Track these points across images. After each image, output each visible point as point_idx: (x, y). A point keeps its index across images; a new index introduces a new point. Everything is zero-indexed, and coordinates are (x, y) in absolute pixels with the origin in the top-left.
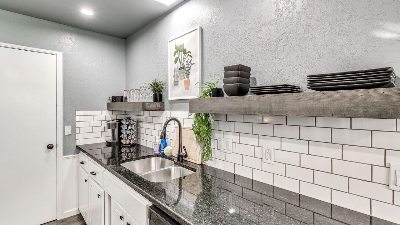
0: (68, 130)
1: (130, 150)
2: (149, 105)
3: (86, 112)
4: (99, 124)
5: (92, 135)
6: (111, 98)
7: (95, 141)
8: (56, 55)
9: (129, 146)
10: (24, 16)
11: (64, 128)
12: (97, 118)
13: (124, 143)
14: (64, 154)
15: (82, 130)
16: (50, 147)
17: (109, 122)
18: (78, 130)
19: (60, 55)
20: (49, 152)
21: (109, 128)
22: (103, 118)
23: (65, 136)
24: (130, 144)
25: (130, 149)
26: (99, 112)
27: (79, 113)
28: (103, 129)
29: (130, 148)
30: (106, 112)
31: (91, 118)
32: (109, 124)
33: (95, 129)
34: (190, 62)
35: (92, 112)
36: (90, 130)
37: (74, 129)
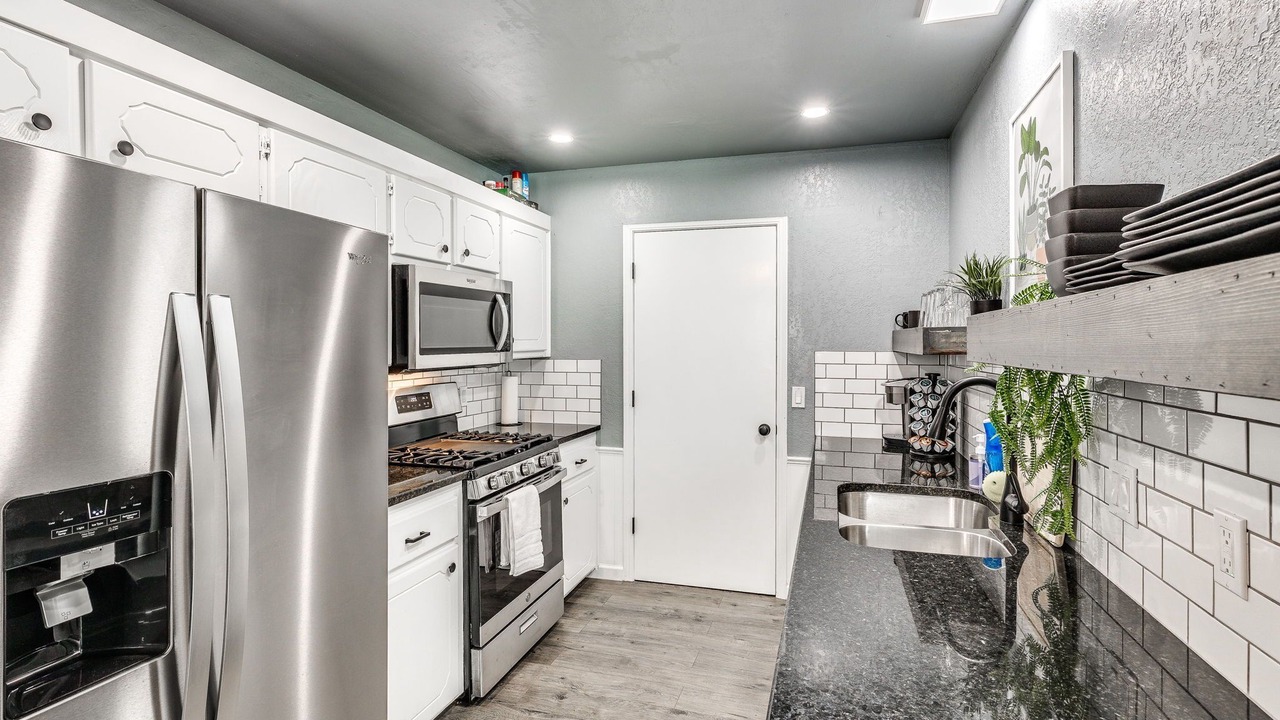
0: (799, 397)
1: (933, 471)
2: (947, 336)
3: (837, 356)
4: (868, 386)
5: (851, 415)
6: (900, 318)
7: (859, 432)
8: (776, 225)
9: (930, 456)
10: (724, 159)
11: (790, 391)
12: (862, 372)
13: (917, 446)
14: (790, 453)
15: (829, 400)
16: (764, 431)
17: (888, 384)
18: (818, 397)
19: (783, 222)
20: (762, 441)
21: (890, 400)
22: (880, 373)
23: (791, 410)
24: (932, 452)
25: (933, 469)
26: (868, 357)
27: (820, 356)
28: (879, 401)
29: (933, 464)
30: (887, 357)
31: (849, 372)
32: (889, 389)
33: (860, 401)
34: (1047, 186)
35: (852, 357)
36: (846, 401)
37: (811, 395)
